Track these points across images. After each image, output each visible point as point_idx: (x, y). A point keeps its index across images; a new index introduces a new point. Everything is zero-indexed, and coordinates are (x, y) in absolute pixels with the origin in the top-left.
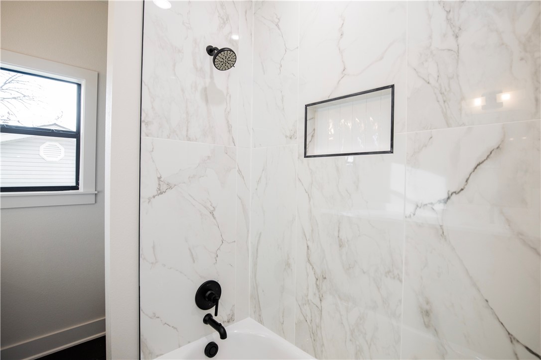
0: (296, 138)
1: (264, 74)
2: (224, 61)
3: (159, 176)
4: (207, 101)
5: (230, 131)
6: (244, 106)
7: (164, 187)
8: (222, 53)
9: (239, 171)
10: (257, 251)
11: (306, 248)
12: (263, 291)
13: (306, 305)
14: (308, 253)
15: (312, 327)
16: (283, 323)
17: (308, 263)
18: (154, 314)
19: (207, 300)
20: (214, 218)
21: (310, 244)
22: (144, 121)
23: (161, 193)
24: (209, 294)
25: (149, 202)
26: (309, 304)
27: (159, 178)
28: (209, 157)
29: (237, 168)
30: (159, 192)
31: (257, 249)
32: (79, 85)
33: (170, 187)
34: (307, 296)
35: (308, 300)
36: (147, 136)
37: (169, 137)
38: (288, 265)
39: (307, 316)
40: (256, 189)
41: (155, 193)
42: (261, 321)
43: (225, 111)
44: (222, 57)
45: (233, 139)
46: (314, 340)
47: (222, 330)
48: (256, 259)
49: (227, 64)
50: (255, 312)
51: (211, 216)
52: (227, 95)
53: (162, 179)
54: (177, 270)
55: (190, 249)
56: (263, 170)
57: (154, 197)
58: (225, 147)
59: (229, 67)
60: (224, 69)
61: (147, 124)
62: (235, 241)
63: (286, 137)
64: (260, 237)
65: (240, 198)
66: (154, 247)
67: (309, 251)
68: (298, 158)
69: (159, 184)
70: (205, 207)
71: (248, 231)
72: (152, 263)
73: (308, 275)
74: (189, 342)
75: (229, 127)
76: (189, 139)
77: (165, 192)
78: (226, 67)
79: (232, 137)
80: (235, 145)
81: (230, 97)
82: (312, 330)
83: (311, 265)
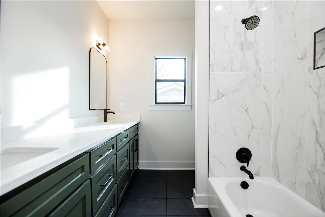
0: (306, 58)
1: (281, 23)
2: (252, 24)
3: (218, 90)
4: (242, 49)
5: (257, 64)
6: (267, 47)
7: (220, 96)
8: (250, 20)
9: (264, 87)
10: (277, 136)
11: (316, 132)
12: (281, 162)
13: (314, 172)
14: (317, 136)
15: (320, 188)
16: (295, 183)
17: (317, 143)
18: (215, 156)
19: (243, 157)
20: (248, 114)
21: (318, 129)
22: (211, 65)
23: (219, 99)
24: (244, 155)
25: (213, 103)
26: (318, 172)
27: (218, 91)
28: (244, 80)
29: (263, 86)
30: (218, 98)
31: (277, 135)
32: (185, 59)
33: (223, 95)
34: (316, 166)
35: (317, 169)
36: (212, 71)
37: (222, 71)
38: (300, 144)
39: (315, 180)
40: (277, 98)
41: (216, 98)
42: (279, 181)
43: (254, 53)
44: (250, 22)
45: (260, 68)
46: (322, 198)
47: (251, 174)
48: (277, 141)
49: (254, 25)
50: (275, 175)
51: (245, 112)
52: (255, 44)
53: (219, 92)
54: (227, 138)
55: (233, 128)
56: (281, 85)
57: (215, 100)
58: (254, 73)
59: (255, 26)
60: (252, 28)
61: (212, 66)
62: (261, 129)
63: (299, 59)
64: (279, 127)
65: (265, 104)
66: (215, 124)
67: (318, 134)
68: (309, 71)
69: (218, 94)
70: (242, 107)
71: (271, 124)
72: (214, 131)
73: (316, 151)
74: (232, 177)
75: (257, 62)
76: (233, 71)
77: (220, 98)
78: (253, 27)
79: (259, 67)
80: (261, 72)
81: (257, 44)
82: (320, 191)
83: (319, 144)
